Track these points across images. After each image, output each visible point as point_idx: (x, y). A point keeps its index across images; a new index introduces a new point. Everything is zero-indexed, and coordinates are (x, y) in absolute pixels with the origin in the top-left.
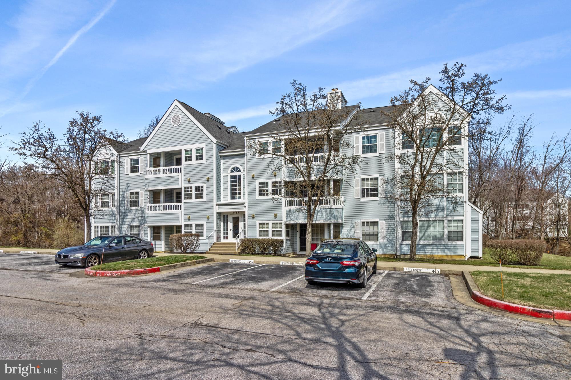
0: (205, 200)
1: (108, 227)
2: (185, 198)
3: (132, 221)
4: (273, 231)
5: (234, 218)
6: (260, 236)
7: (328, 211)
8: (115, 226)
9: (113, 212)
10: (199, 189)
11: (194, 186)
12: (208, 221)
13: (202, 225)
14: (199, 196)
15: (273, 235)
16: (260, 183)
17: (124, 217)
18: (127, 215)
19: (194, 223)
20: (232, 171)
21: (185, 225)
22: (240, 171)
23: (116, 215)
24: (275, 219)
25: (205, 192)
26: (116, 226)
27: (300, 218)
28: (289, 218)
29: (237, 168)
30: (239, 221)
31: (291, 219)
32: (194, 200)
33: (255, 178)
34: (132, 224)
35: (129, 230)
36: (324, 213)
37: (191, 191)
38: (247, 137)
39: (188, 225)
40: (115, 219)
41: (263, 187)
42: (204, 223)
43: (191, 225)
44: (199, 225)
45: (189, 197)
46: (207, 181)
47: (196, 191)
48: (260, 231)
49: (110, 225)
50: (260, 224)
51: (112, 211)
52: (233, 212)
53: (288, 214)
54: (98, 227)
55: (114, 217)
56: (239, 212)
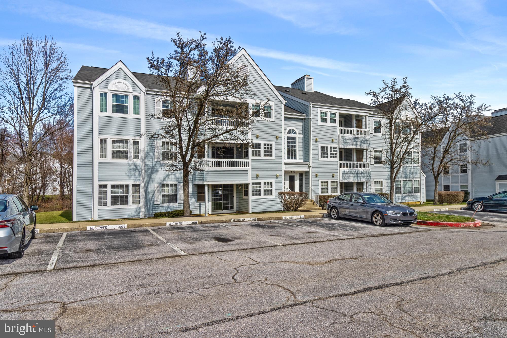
0: (274, 159)
1: (127, 186)
2: (253, 155)
3: (164, 179)
4: (332, 188)
5: (290, 176)
6: (322, 193)
7: (368, 173)
8: (138, 186)
9: (135, 166)
10: (268, 147)
11: (262, 143)
12: (277, 180)
13: (271, 183)
14: (268, 153)
15: (332, 192)
16: (321, 147)
17: (152, 173)
18: (157, 171)
19: (262, 182)
20: (288, 133)
21: (253, 184)
22: (295, 133)
23: (142, 170)
24: (333, 179)
25: (273, 150)
26: (142, 185)
27: (351, 177)
28: (344, 178)
29: (293, 130)
30: (295, 180)
31: (345, 179)
32: (262, 157)
33: (317, 142)
34: (165, 183)
35: (161, 189)
36: (365, 174)
37: (259, 148)
38: (313, 104)
39: (256, 184)
40: (140, 175)
41: (324, 151)
42: (273, 181)
43: (260, 184)
44: (268, 183)
45: (257, 154)
46: (275, 140)
47: (265, 148)
48: (322, 188)
49: (130, 183)
50: (322, 182)
51: (135, 164)
52: (290, 171)
53: (343, 174)
54: (106, 186)
55: (137, 173)
56: (295, 171)
